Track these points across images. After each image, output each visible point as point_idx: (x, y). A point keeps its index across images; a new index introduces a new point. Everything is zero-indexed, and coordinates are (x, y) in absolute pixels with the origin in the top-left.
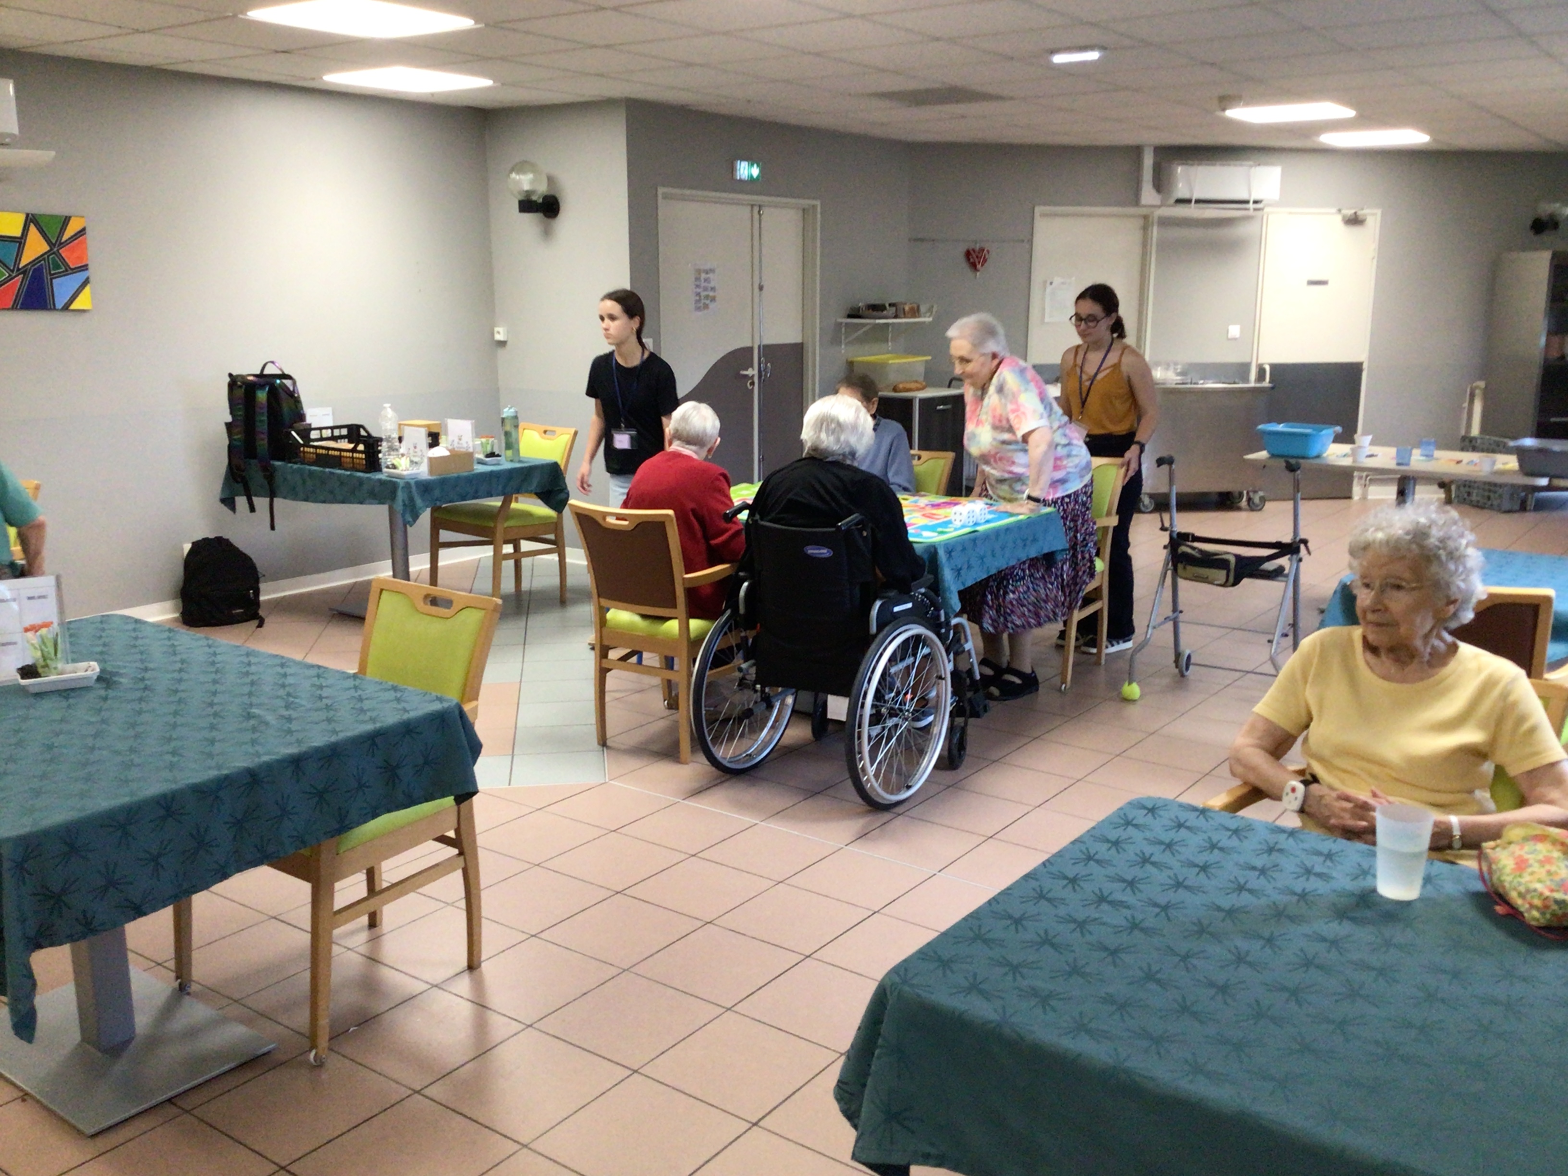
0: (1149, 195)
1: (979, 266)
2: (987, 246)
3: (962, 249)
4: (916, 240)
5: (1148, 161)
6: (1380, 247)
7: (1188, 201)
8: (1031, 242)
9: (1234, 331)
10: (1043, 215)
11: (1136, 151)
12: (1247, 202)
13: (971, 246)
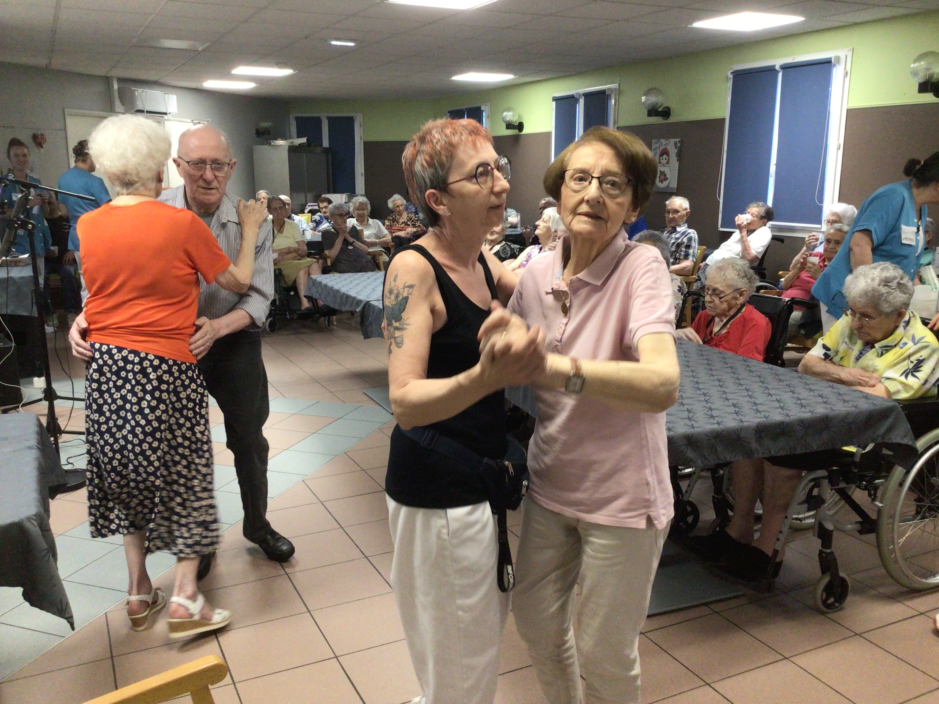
0: (119, 107)
1: (43, 146)
2: (44, 132)
3: (30, 133)
5: (116, 87)
8: (65, 130)
11: (107, 80)
12: (166, 114)
13: (35, 132)
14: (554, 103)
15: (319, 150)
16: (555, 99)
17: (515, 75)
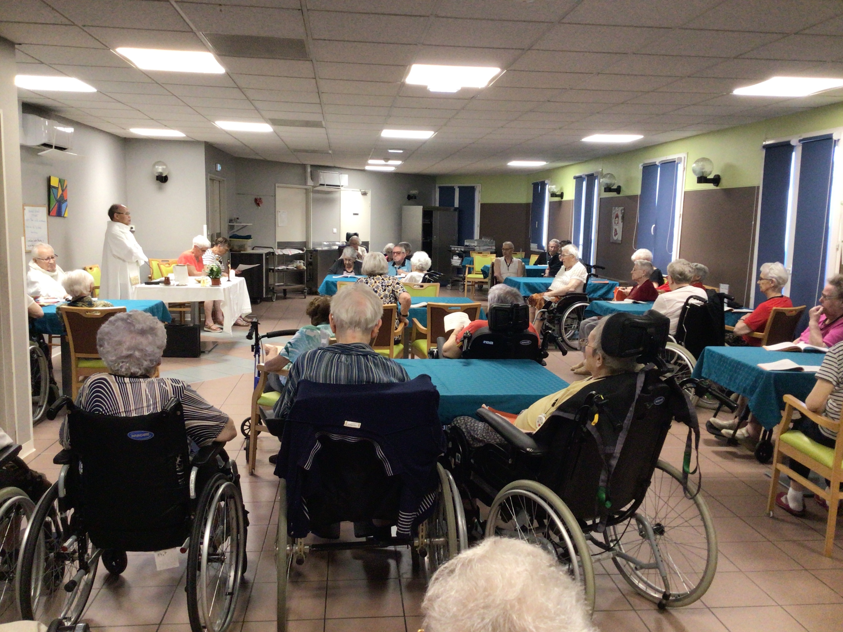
0: (310, 183)
1: (260, 205)
2: (262, 197)
3: (254, 197)
4: (238, 194)
5: (309, 170)
6: (371, 202)
7: (324, 185)
8: (275, 196)
9: (335, 230)
10: (278, 187)
11: (304, 166)
12: (339, 186)
13: (257, 197)
14: (575, 180)
15: (452, 209)
16: (576, 178)
17: (547, 162)
